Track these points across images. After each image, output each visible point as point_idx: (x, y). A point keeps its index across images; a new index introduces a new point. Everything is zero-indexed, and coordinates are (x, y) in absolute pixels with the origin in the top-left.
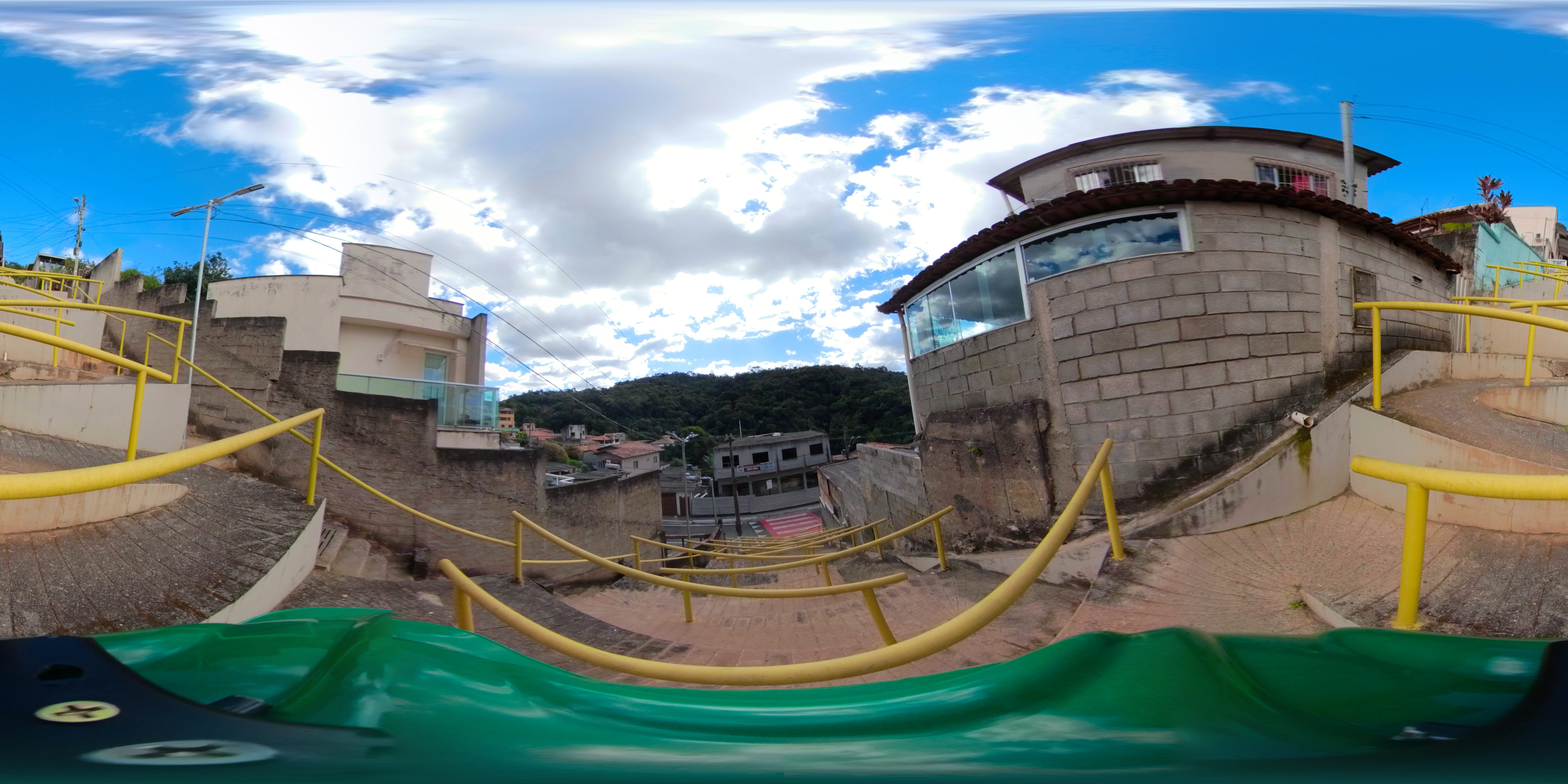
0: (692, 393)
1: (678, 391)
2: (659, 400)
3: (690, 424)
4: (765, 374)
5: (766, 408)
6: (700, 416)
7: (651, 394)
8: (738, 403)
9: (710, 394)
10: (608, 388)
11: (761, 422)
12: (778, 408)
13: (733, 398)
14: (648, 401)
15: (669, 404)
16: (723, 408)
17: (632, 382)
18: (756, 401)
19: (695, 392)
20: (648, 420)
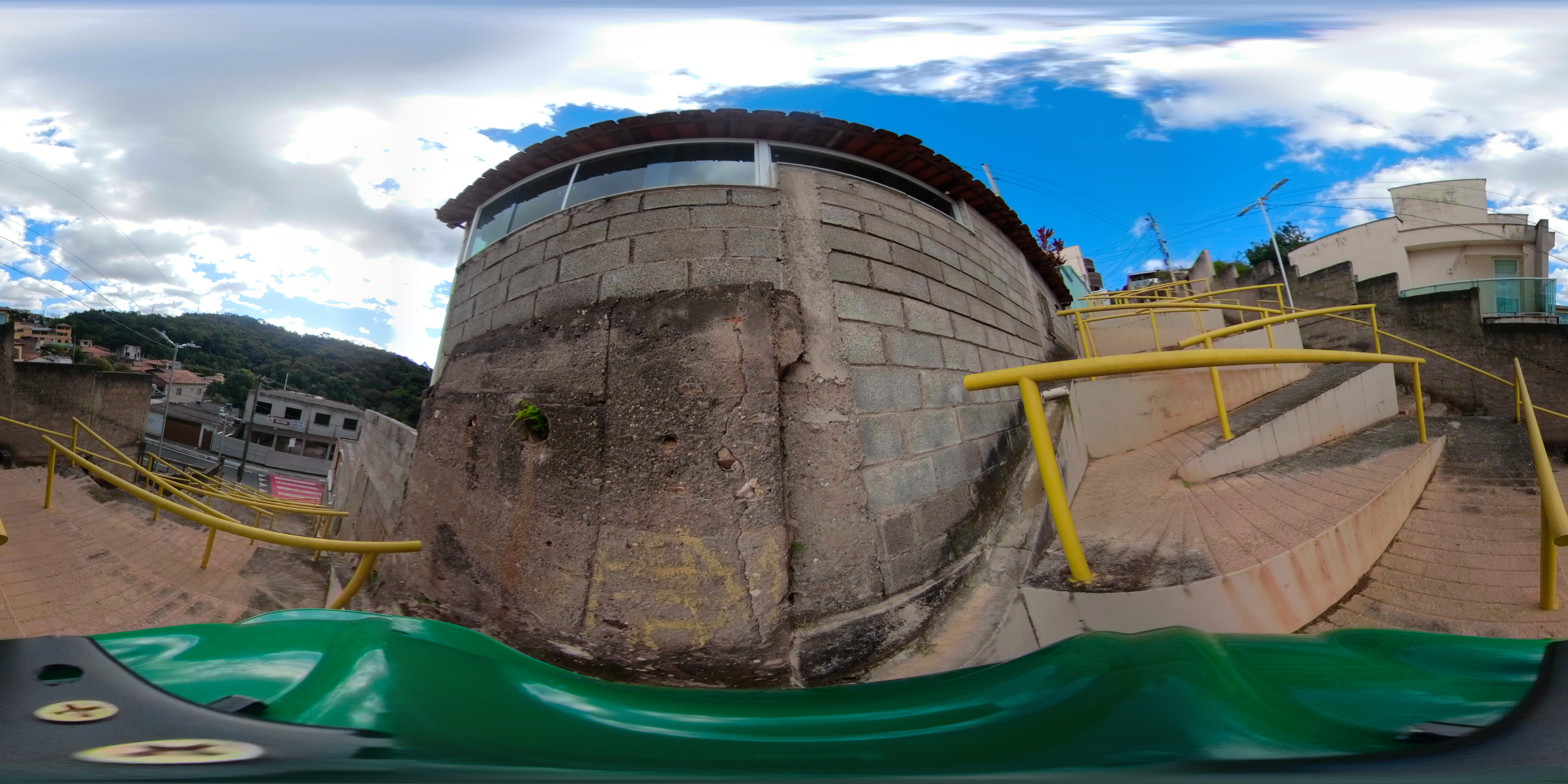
0: (257, 340)
1: (244, 334)
2: (223, 338)
3: (247, 368)
4: (333, 341)
5: (323, 374)
6: (259, 364)
7: (216, 331)
8: (298, 361)
9: (275, 345)
10: (174, 316)
11: (314, 386)
12: (335, 378)
13: (296, 355)
14: (212, 337)
15: (231, 344)
16: (282, 362)
17: (200, 315)
18: (316, 364)
19: (260, 340)
20: (207, 355)
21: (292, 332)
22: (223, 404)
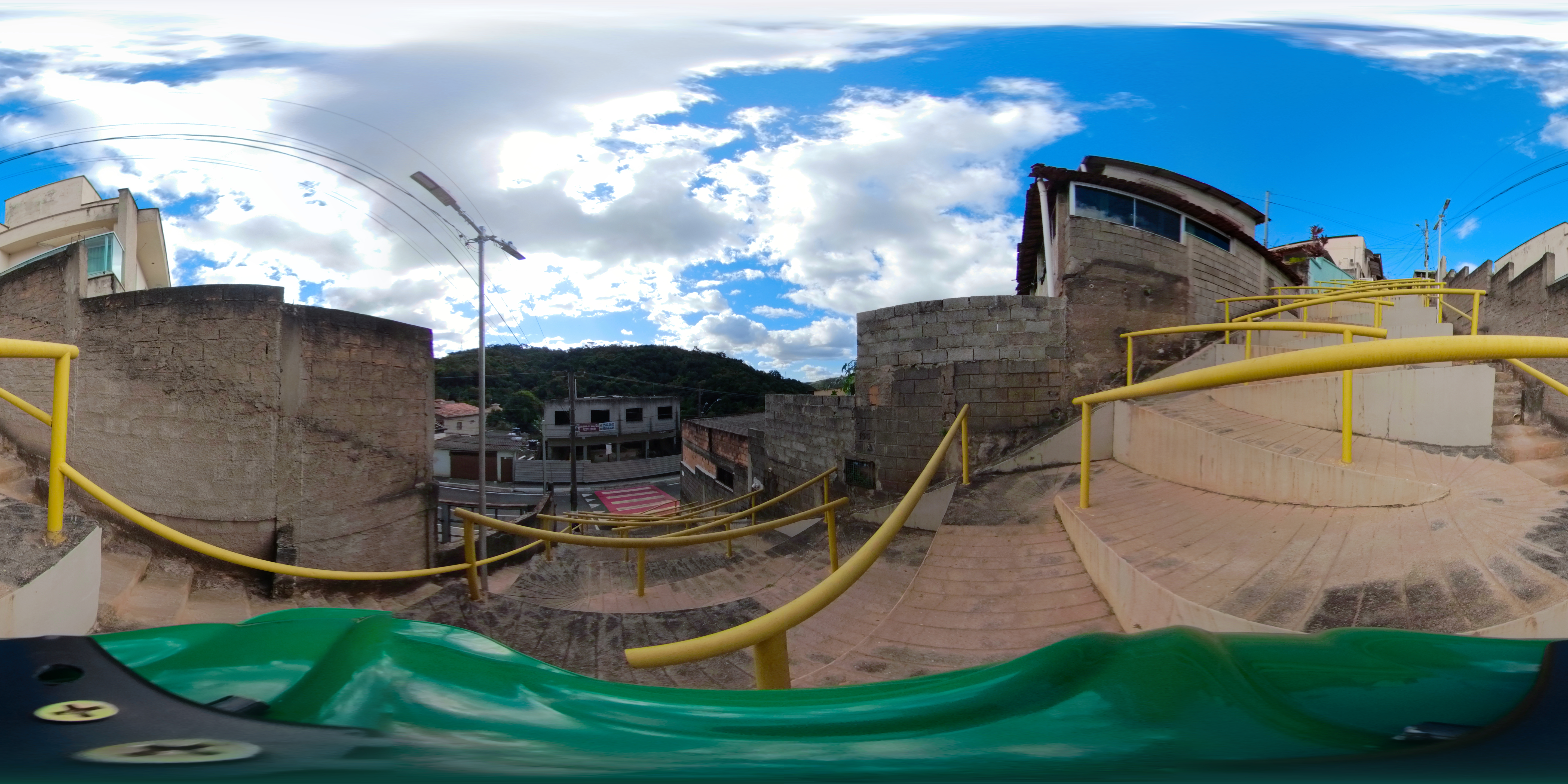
4: (599, 349)
9: (542, 366)
21: (557, 349)
22: (510, 430)
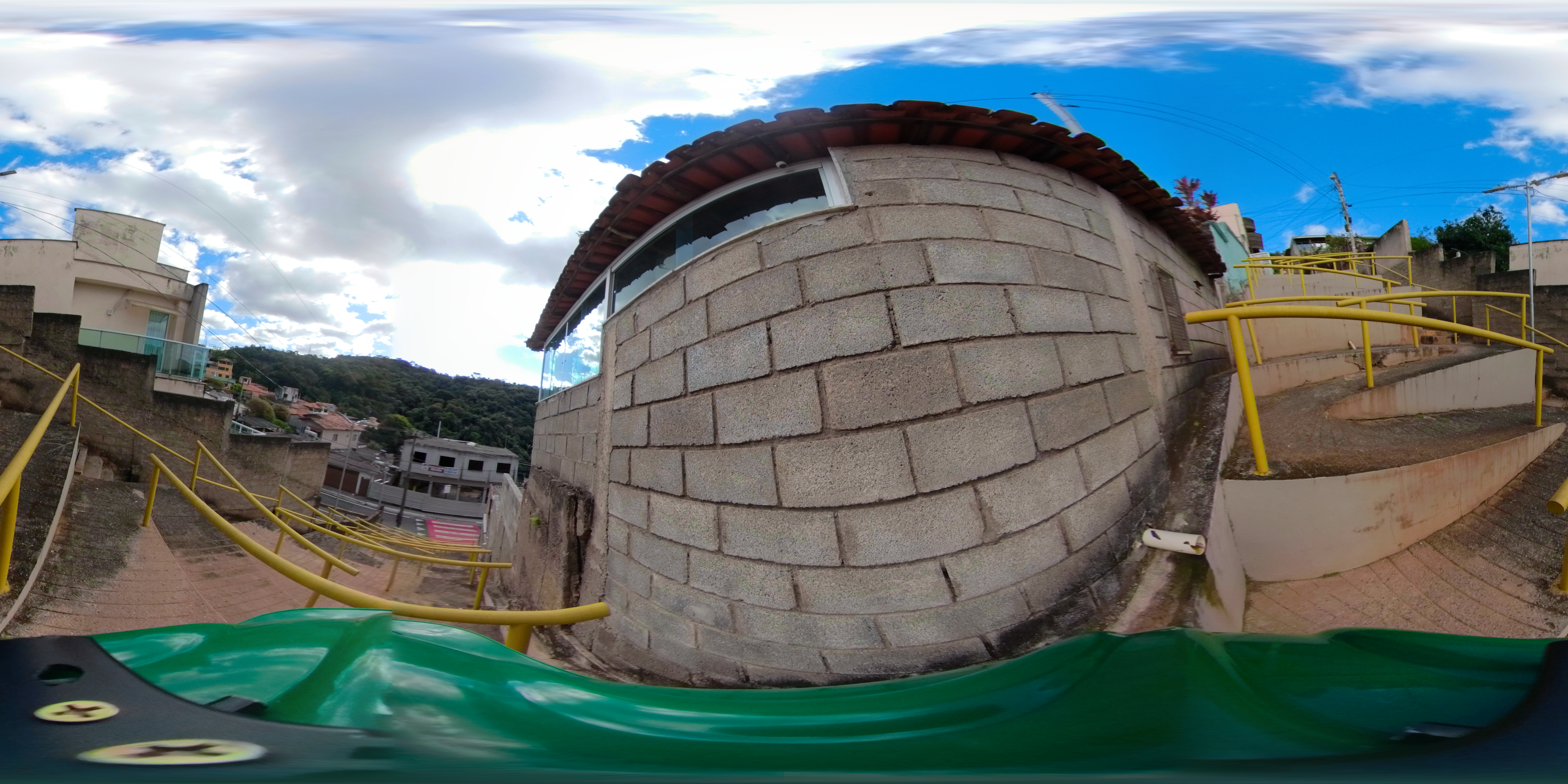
0: (409, 382)
1: (397, 377)
2: (375, 381)
3: (400, 413)
4: (483, 381)
5: (476, 416)
6: (412, 407)
7: (368, 374)
8: (450, 404)
9: (427, 388)
10: (329, 358)
11: (467, 428)
12: (487, 419)
13: (448, 397)
14: (365, 380)
15: (383, 387)
16: (435, 406)
17: (353, 357)
18: (468, 406)
19: (413, 383)
20: (360, 398)
21: (443, 373)
22: (377, 450)
